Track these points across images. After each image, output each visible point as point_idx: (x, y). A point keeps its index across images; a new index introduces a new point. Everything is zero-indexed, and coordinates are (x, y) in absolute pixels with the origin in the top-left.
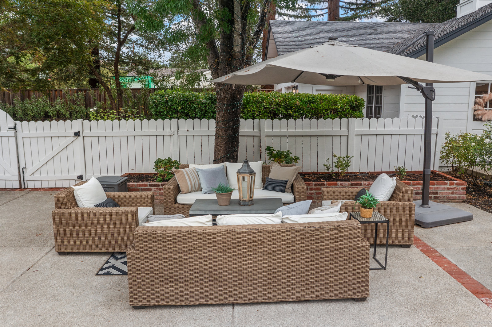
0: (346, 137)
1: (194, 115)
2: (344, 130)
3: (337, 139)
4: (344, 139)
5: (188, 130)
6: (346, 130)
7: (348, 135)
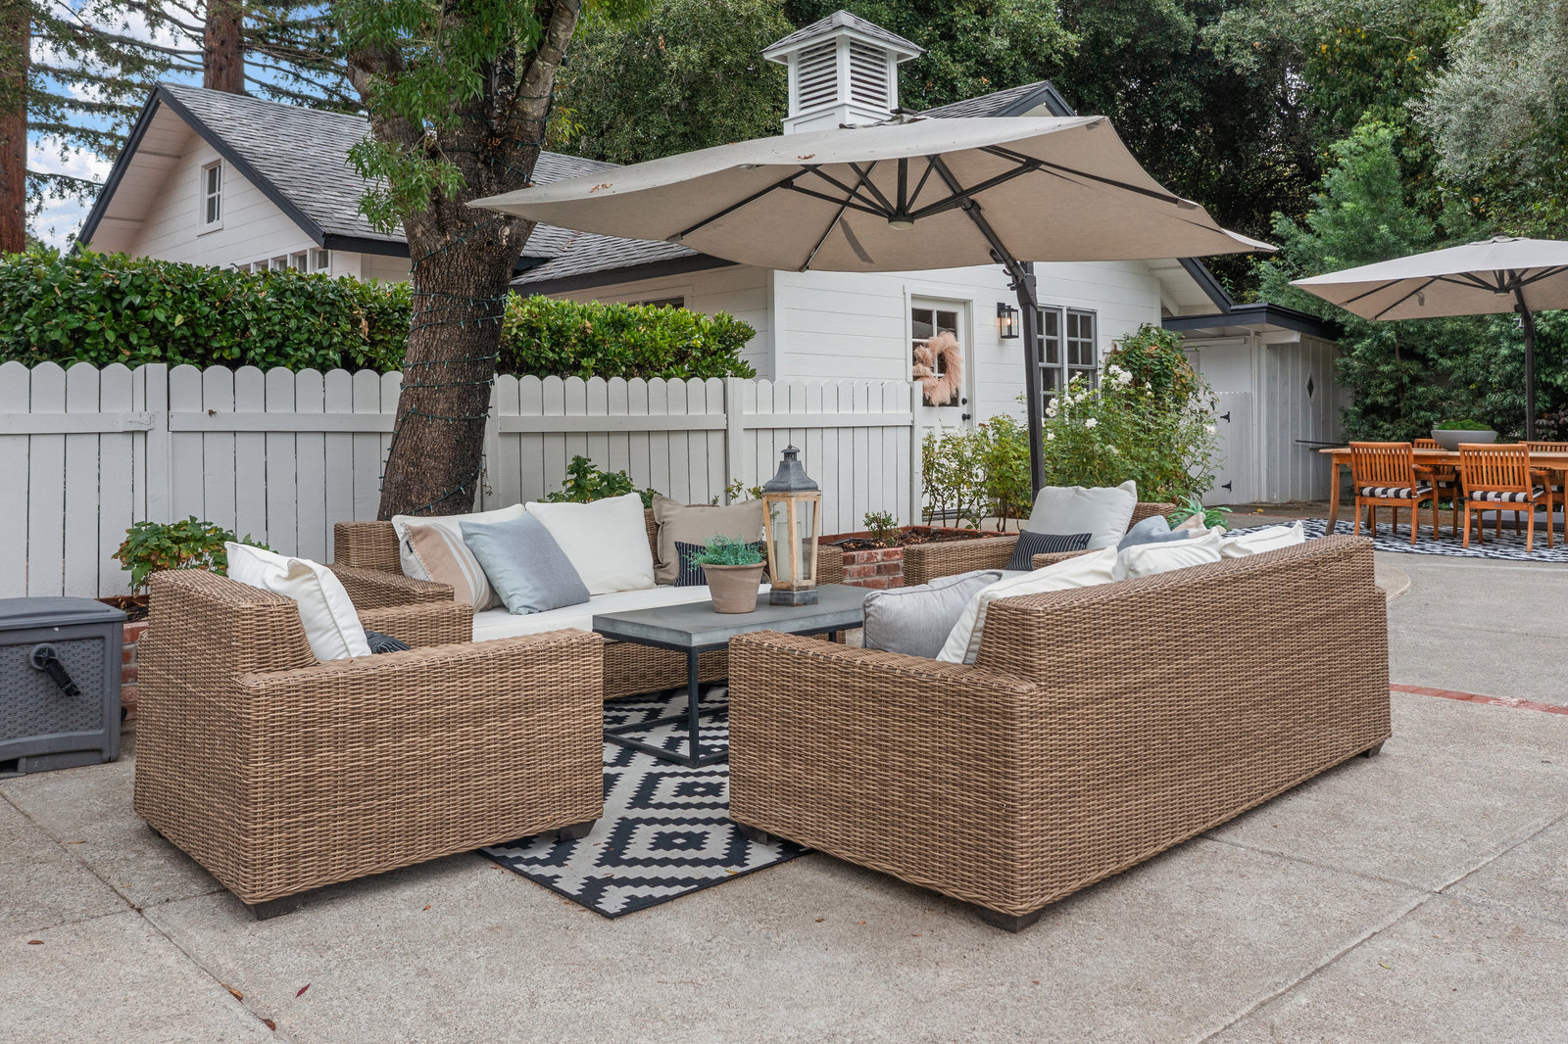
0: (722, 435)
1: (236, 351)
2: (714, 416)
3: (697, 441)
4: (717, 440)
5: (211, 413)
6: (720, 412)
7: (726, 431)
